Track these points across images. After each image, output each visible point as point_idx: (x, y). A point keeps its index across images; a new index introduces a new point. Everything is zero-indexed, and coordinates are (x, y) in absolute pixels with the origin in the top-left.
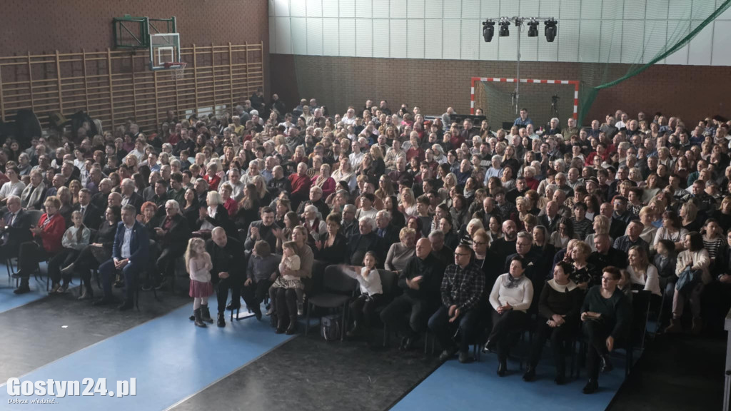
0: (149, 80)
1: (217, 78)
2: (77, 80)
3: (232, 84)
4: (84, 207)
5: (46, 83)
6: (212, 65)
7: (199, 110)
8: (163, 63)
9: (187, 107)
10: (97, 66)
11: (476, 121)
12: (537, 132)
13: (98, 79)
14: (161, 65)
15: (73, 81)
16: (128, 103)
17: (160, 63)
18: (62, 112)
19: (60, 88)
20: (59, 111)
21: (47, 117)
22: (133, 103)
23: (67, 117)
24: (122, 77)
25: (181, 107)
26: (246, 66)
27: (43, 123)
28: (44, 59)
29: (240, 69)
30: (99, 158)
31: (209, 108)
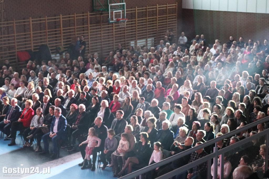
0: (111, 27)
1: (149, 24)
2: (72, 29)
3: (158, 27)
4: (46, 104)
5: (56, 31)
6: (146, 17)
7: (138, 41)
8: (116, 19)
9: (132, 40)
10: (83, 21)
13: (83, 27)
14: (115, 20)
15: (70, 29)
16: (99, 39)
17: (114, 19)
18: (62, 45)
19: (62, 33)
20: (61, 45)
21: (55, 48)
22: (101, 39)
23: (65, 48)
24: (96, 26)
25: (127, 41)
26: (166, 17)
27: (52, 51)
28: (55, 19)
29: (164, 18)
30: (69, 74)
31: (144, 40)
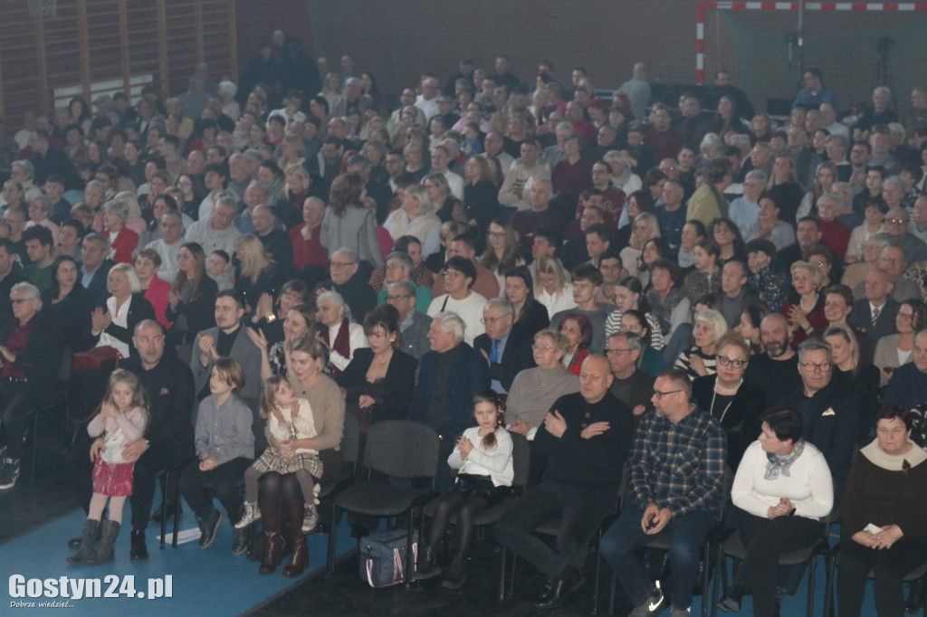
11: (708, 97)
12: (846, 120)
